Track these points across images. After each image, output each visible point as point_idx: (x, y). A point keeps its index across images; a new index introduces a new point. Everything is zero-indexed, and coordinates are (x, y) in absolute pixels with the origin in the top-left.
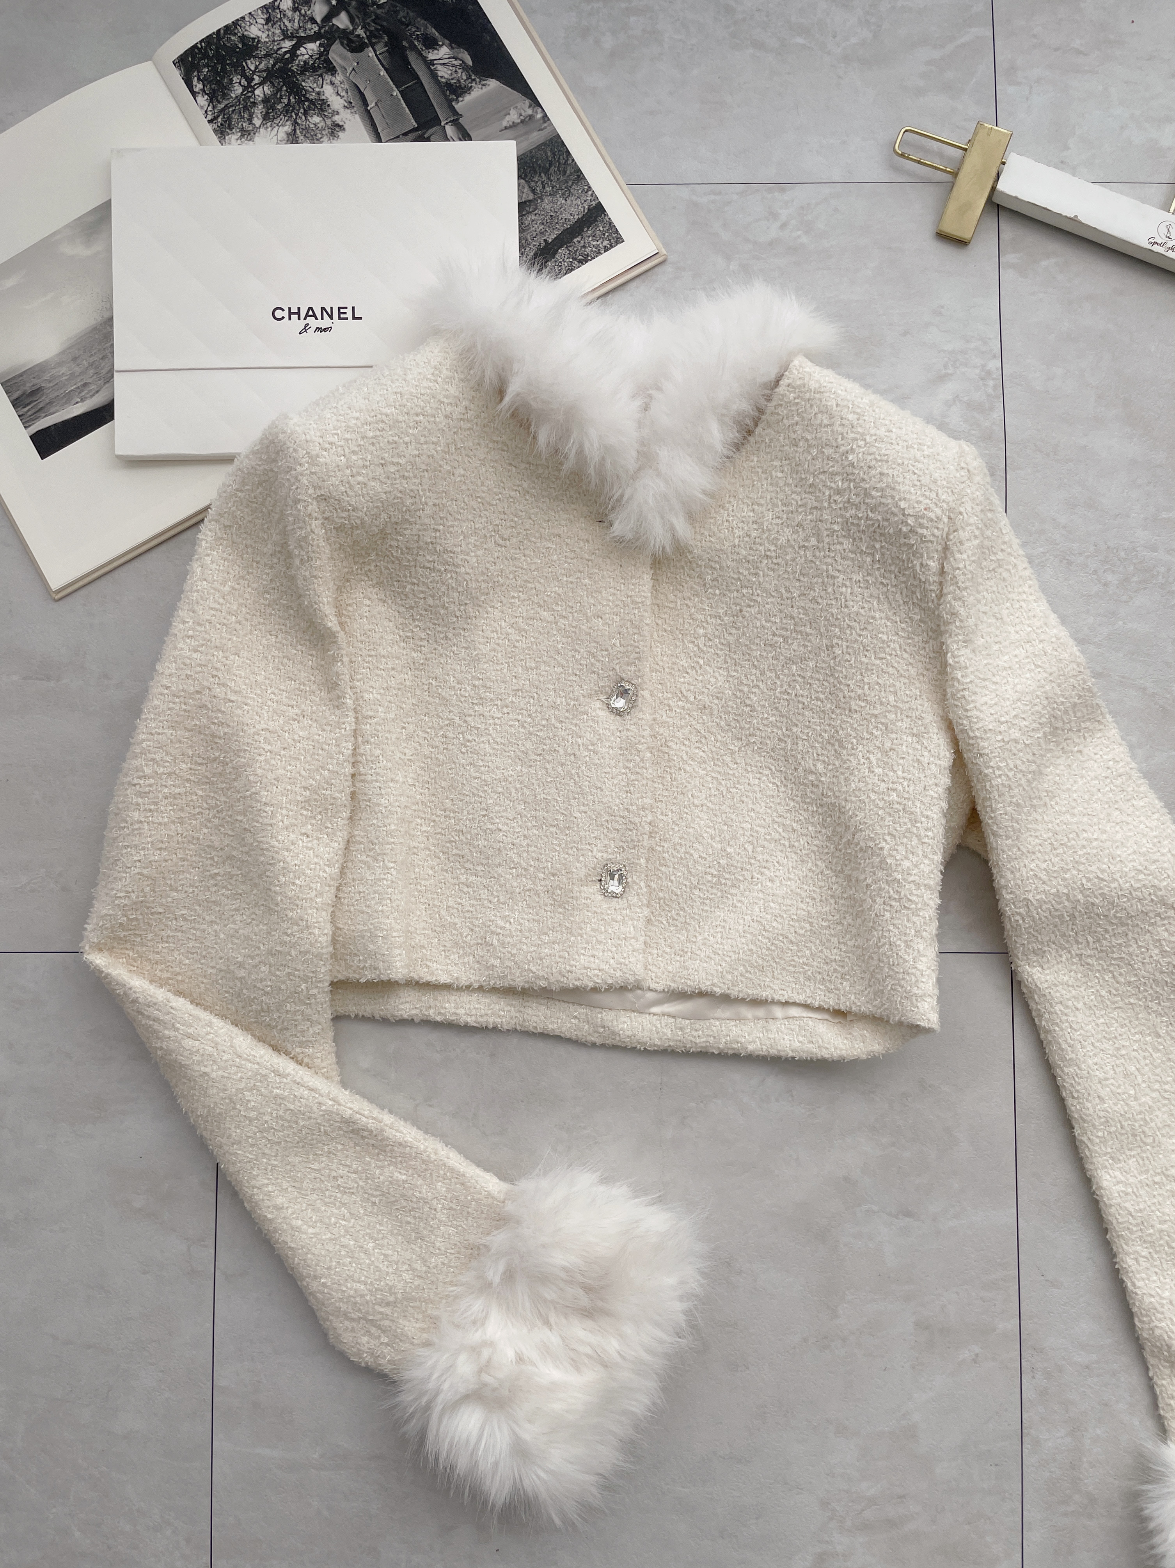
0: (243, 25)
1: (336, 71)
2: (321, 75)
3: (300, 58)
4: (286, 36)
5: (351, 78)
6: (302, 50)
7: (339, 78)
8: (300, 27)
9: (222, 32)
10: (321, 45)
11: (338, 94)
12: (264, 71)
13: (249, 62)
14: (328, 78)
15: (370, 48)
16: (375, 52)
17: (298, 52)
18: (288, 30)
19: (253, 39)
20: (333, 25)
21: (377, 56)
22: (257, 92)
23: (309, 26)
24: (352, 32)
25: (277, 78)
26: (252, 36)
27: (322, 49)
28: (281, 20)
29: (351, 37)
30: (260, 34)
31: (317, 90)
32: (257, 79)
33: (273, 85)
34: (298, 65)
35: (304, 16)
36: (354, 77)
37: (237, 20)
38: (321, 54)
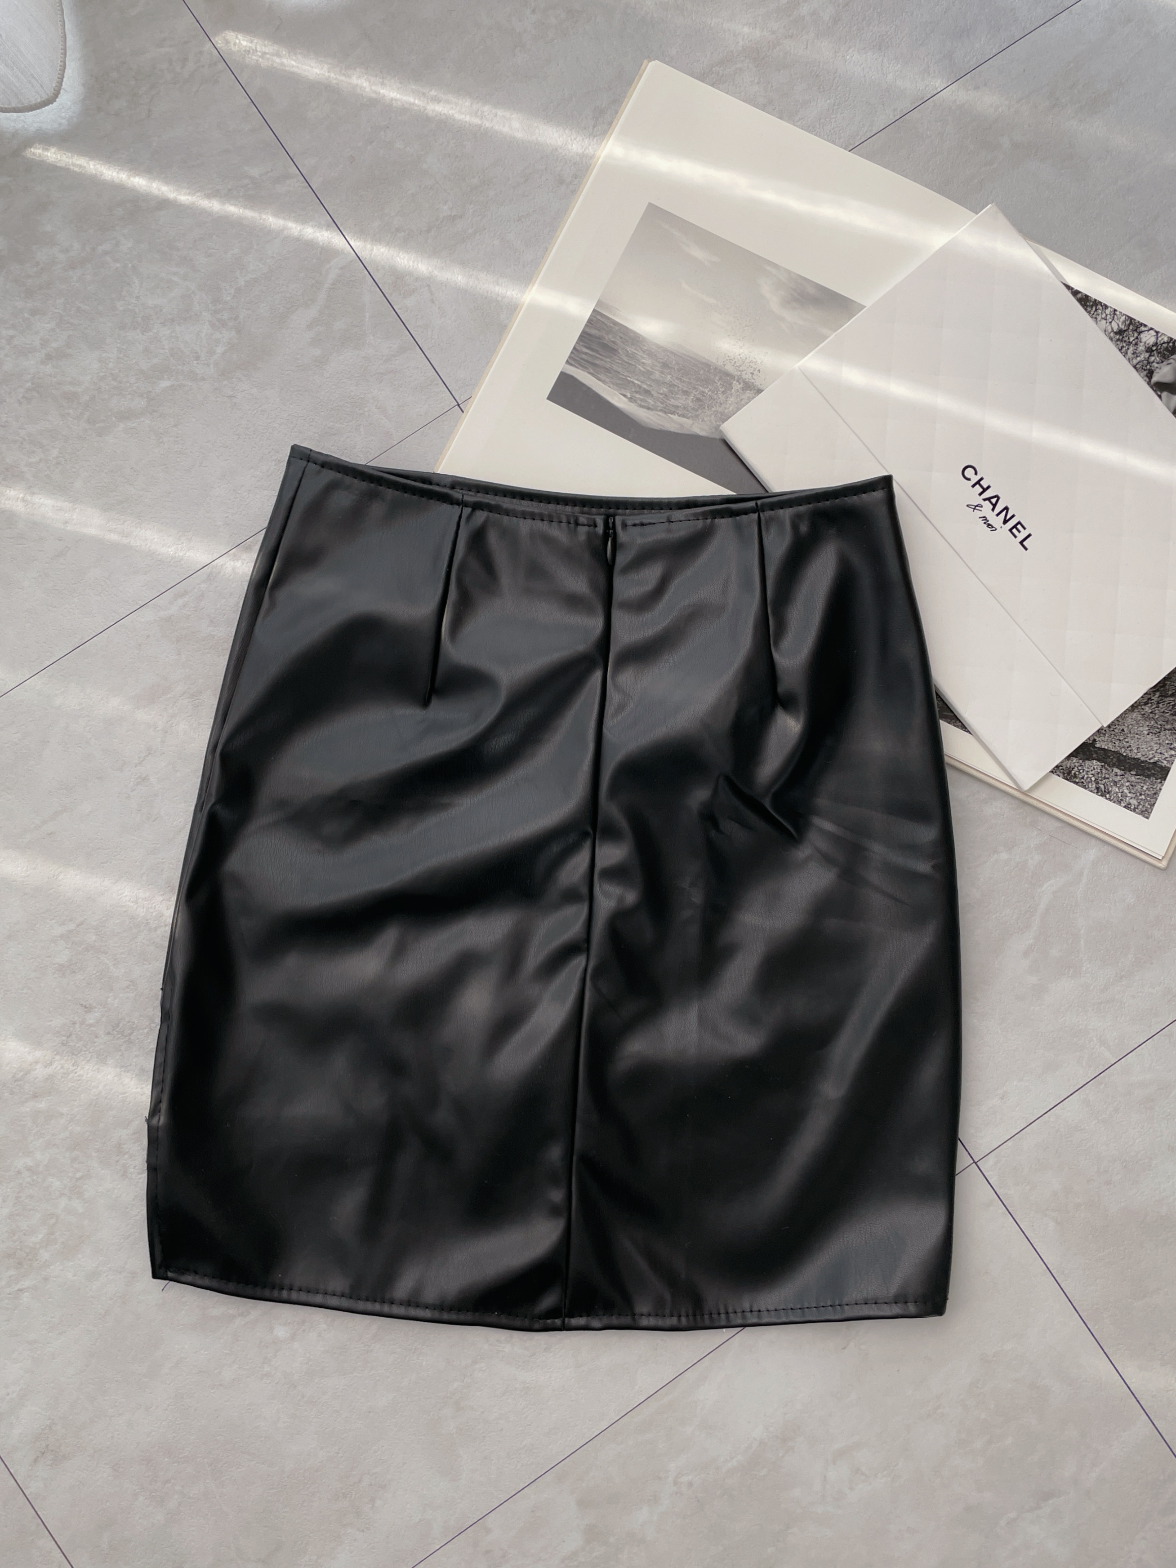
28: (1130, 343)
37: (1101, 303)
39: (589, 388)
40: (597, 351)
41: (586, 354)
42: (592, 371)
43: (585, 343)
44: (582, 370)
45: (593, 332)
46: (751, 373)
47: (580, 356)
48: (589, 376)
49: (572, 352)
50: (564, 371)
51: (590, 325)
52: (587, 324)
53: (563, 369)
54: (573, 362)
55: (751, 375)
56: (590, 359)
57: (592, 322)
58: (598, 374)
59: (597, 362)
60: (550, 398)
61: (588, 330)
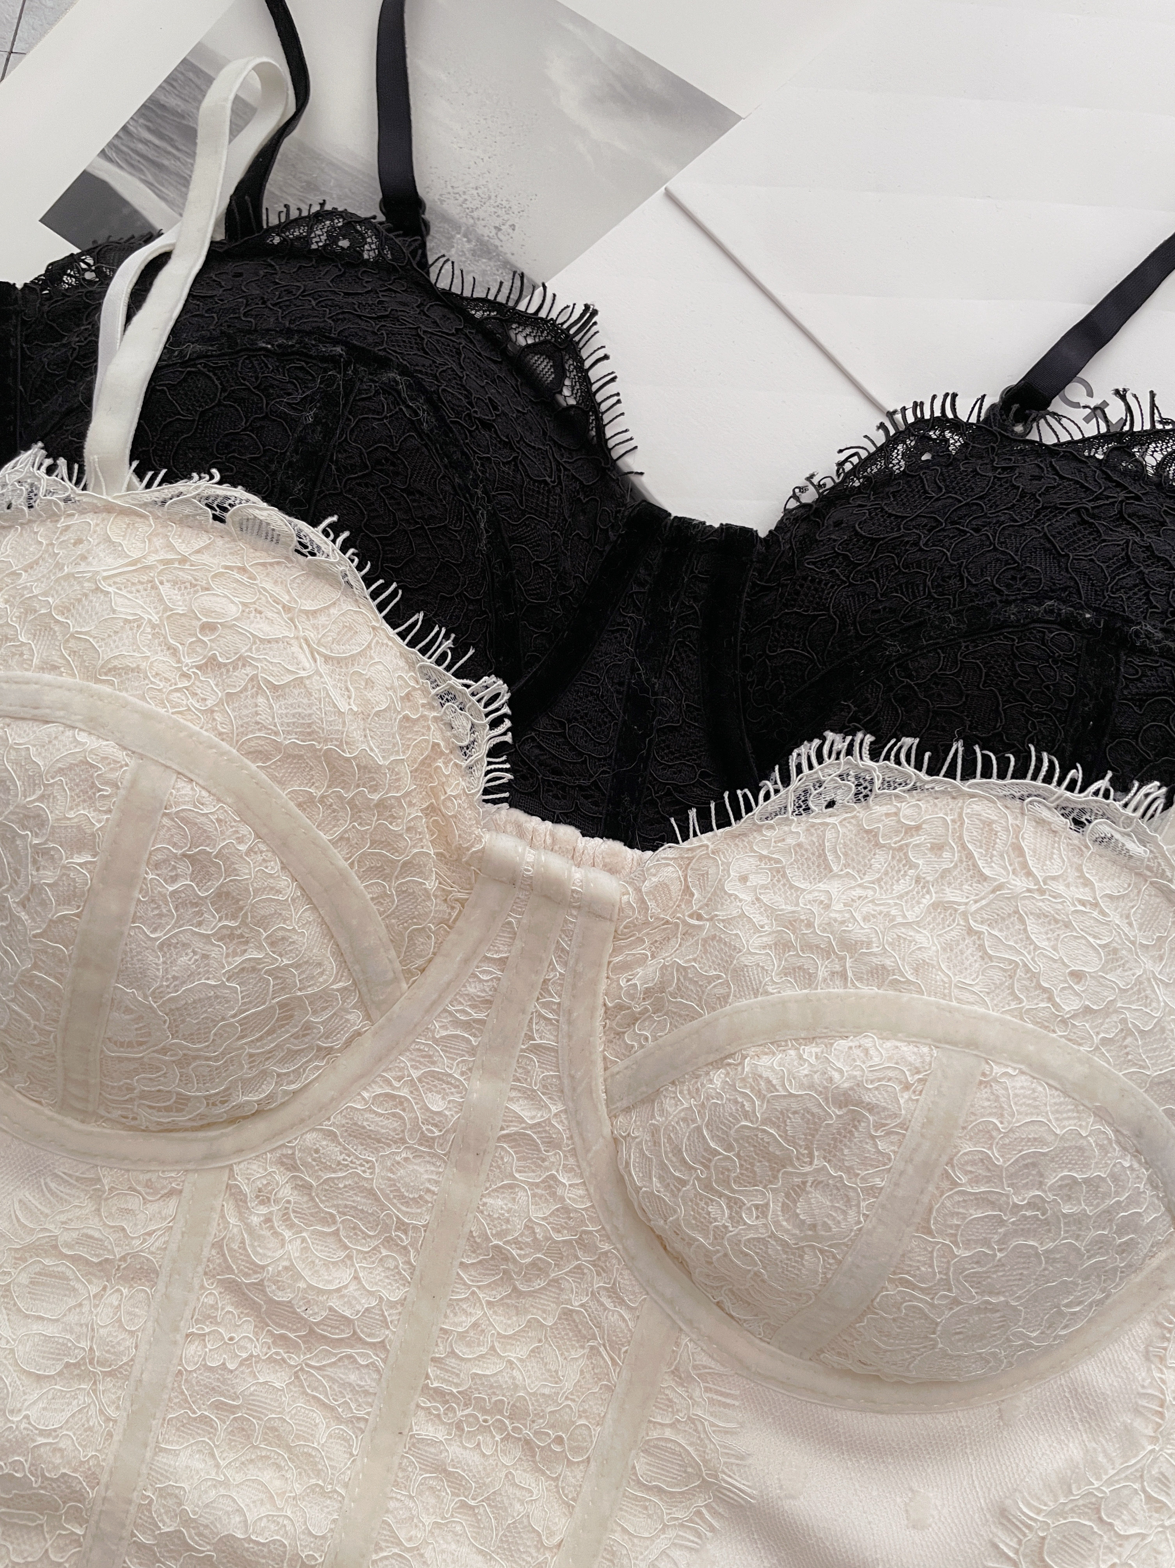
39: (135, 212)
40: (172, 139)
41: (146, 142)
42: (150, 178)
43: (150, 121)
44: (130, 173)
45: (172, 102)
46: (495, 227)
47: (132, 145)
48: (142, 186)
49: (117, 136)
50: (90, 170)
51: (168, 88)
52: (165, 85)
53: (89, 166)
54: (114, 155)
55: (494, 231)
56: (151, 154)
57: (175, 84)
58: (163, 185)
59: (166, 162)
60: (46, 220)
61: (162, 99)
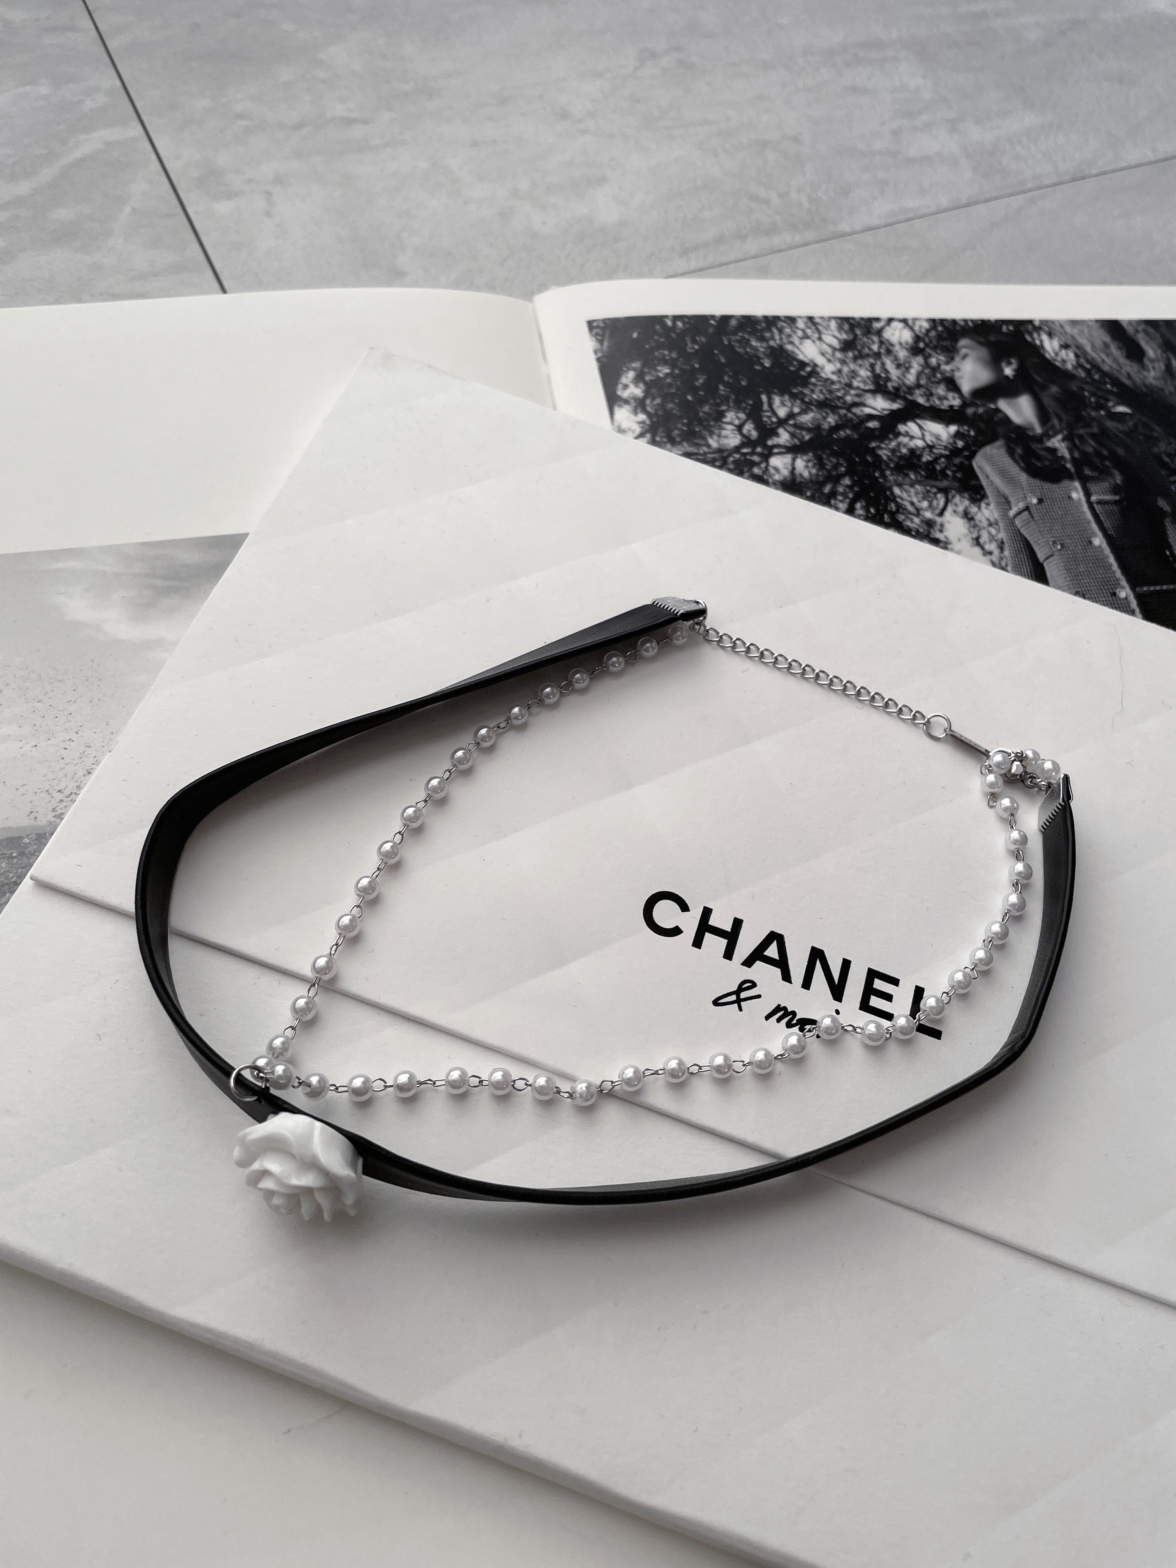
0: (788, 330)
1: (984, 496)
2: (945, 491)
3: (904, 440)
4: (880, 386)
5: (1018, 522)
6: (912, 427)
7: (986, 513)
8: (918, 386)
9: (733, 323)
10: (958, 435)
11: (977, 542)
12: (809, 430)
13: (777, 400)
14: (961, 502)
15: (1077, 484)
16: (1088, 495)
17: (902, 428)
18: (888, 379)
19: (803, 364)
20: (998, 410)
21: (1091, 505)
22: (775, 461)
23: (941, 390)
24: (1040, 439)
25: (834, 454)
26: (801, 357)
27: (960, 444)
28: (878, 355)
29: (1035, 446)
30: (820, 361)
31: (928, 515)
32: (784, 437)
33: (820, 464)
34: (893, 451)
35: (935, 369)
36: (1026, 524)
37: (777, 318)
38: (955, 452)
